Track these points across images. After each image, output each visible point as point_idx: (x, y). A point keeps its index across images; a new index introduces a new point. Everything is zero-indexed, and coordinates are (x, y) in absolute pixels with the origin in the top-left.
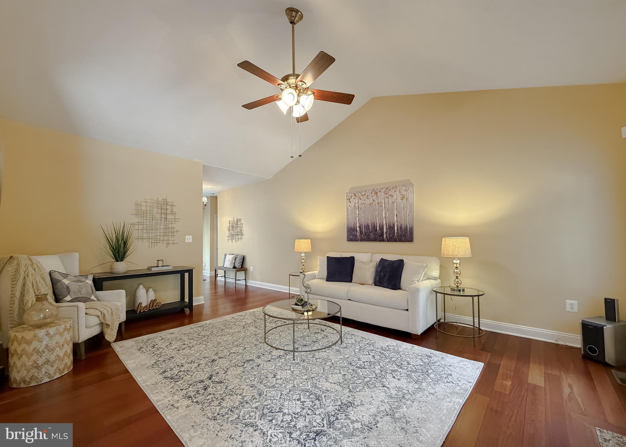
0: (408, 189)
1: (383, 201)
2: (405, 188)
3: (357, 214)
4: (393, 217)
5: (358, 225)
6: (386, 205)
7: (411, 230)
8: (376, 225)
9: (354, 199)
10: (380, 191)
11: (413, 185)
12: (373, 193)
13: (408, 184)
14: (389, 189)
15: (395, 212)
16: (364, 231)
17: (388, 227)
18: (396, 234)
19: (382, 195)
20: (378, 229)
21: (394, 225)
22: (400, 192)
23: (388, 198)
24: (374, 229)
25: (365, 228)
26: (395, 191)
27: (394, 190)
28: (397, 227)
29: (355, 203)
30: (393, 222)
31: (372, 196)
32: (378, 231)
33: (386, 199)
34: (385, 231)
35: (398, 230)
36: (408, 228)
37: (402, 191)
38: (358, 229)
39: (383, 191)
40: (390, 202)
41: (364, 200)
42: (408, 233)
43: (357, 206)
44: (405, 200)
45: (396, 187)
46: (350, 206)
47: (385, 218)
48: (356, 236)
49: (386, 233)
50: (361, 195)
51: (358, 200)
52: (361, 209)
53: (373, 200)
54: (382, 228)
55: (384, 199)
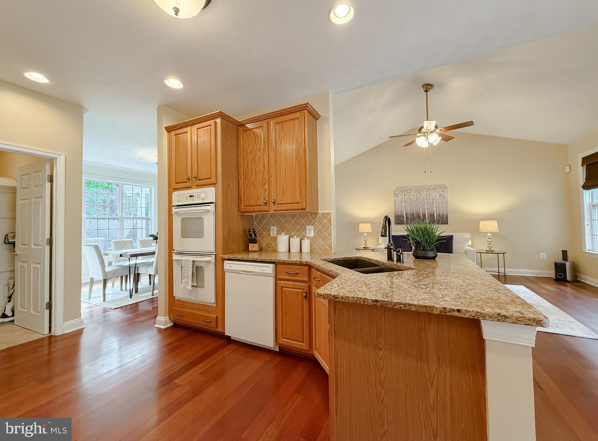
0: (444, 190)
1: (425, 198)
2: (442, 190)
3: (404, 205)
4: (433, 208)
5: (404, 213)
6: (427, 200)
7: (447, 216)
8: (419, 214)
9: (401, 195)
10: (423, 191)
11: (447, 187)
12: (417, 192)
13: (444, 188)
14: (430, 190)
15: (435, 205)
16: (410, 217)
17: (429, 215)
18: (435, 219)
19: (424, 194)
20: (421, 216)
21: (434, 214)
22: (438, 192)
23: (429, 195)
24: (418, 216)
25: (410, 215)
26: (435, 192)
27: (433, 191)
28: (437, 214)
29: (402, 198)
30: (433, 211)
31: (416, 194)
32: (421, 217)
33: (428, 197)
34: (427, 217)
35: (437, 217)
36: (445, 215)
37: (440, 192)
38: (405, 216)
39: (425, 190)
40: (431, 198)
41: (410, 196)
42: (445, 218)
43: (404, 200)
44: (442, 197)
45: (435, 189)
46: (397, 200)
47: (427, 208)
48: (403, 221)
49: (428, 218)
50: (407, 192)
51: (405, 196)
52: (407, 202)
53: (417, 196)
54: (424, 216)
55: (426, 196)
